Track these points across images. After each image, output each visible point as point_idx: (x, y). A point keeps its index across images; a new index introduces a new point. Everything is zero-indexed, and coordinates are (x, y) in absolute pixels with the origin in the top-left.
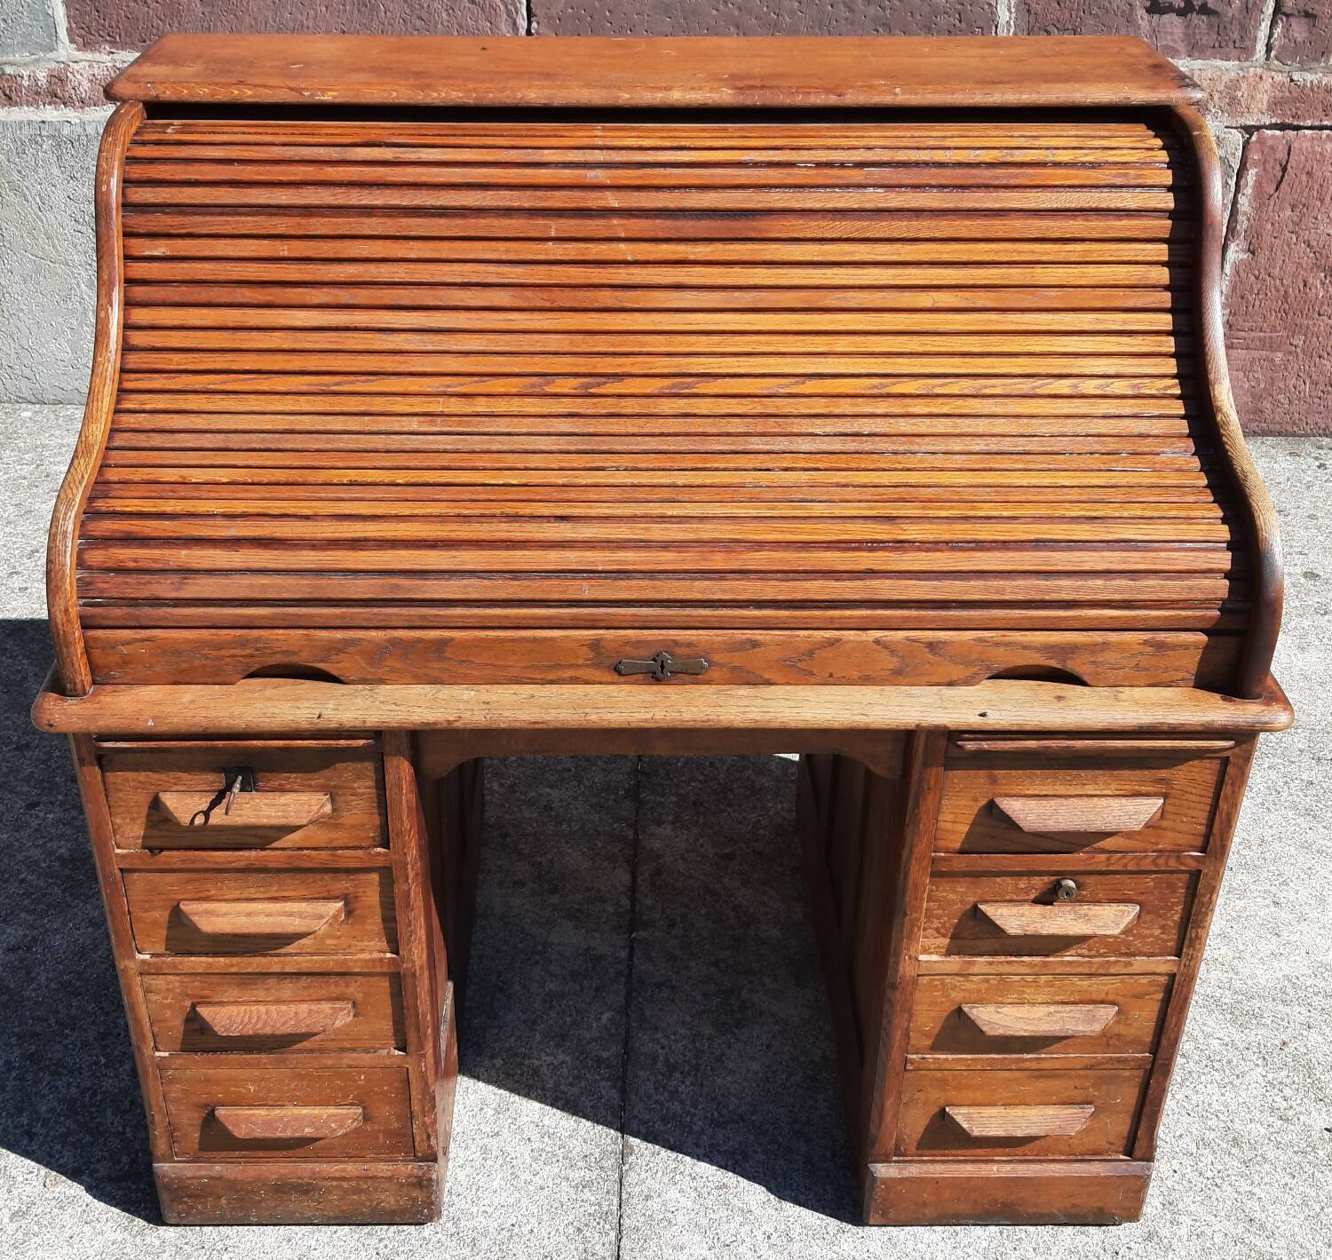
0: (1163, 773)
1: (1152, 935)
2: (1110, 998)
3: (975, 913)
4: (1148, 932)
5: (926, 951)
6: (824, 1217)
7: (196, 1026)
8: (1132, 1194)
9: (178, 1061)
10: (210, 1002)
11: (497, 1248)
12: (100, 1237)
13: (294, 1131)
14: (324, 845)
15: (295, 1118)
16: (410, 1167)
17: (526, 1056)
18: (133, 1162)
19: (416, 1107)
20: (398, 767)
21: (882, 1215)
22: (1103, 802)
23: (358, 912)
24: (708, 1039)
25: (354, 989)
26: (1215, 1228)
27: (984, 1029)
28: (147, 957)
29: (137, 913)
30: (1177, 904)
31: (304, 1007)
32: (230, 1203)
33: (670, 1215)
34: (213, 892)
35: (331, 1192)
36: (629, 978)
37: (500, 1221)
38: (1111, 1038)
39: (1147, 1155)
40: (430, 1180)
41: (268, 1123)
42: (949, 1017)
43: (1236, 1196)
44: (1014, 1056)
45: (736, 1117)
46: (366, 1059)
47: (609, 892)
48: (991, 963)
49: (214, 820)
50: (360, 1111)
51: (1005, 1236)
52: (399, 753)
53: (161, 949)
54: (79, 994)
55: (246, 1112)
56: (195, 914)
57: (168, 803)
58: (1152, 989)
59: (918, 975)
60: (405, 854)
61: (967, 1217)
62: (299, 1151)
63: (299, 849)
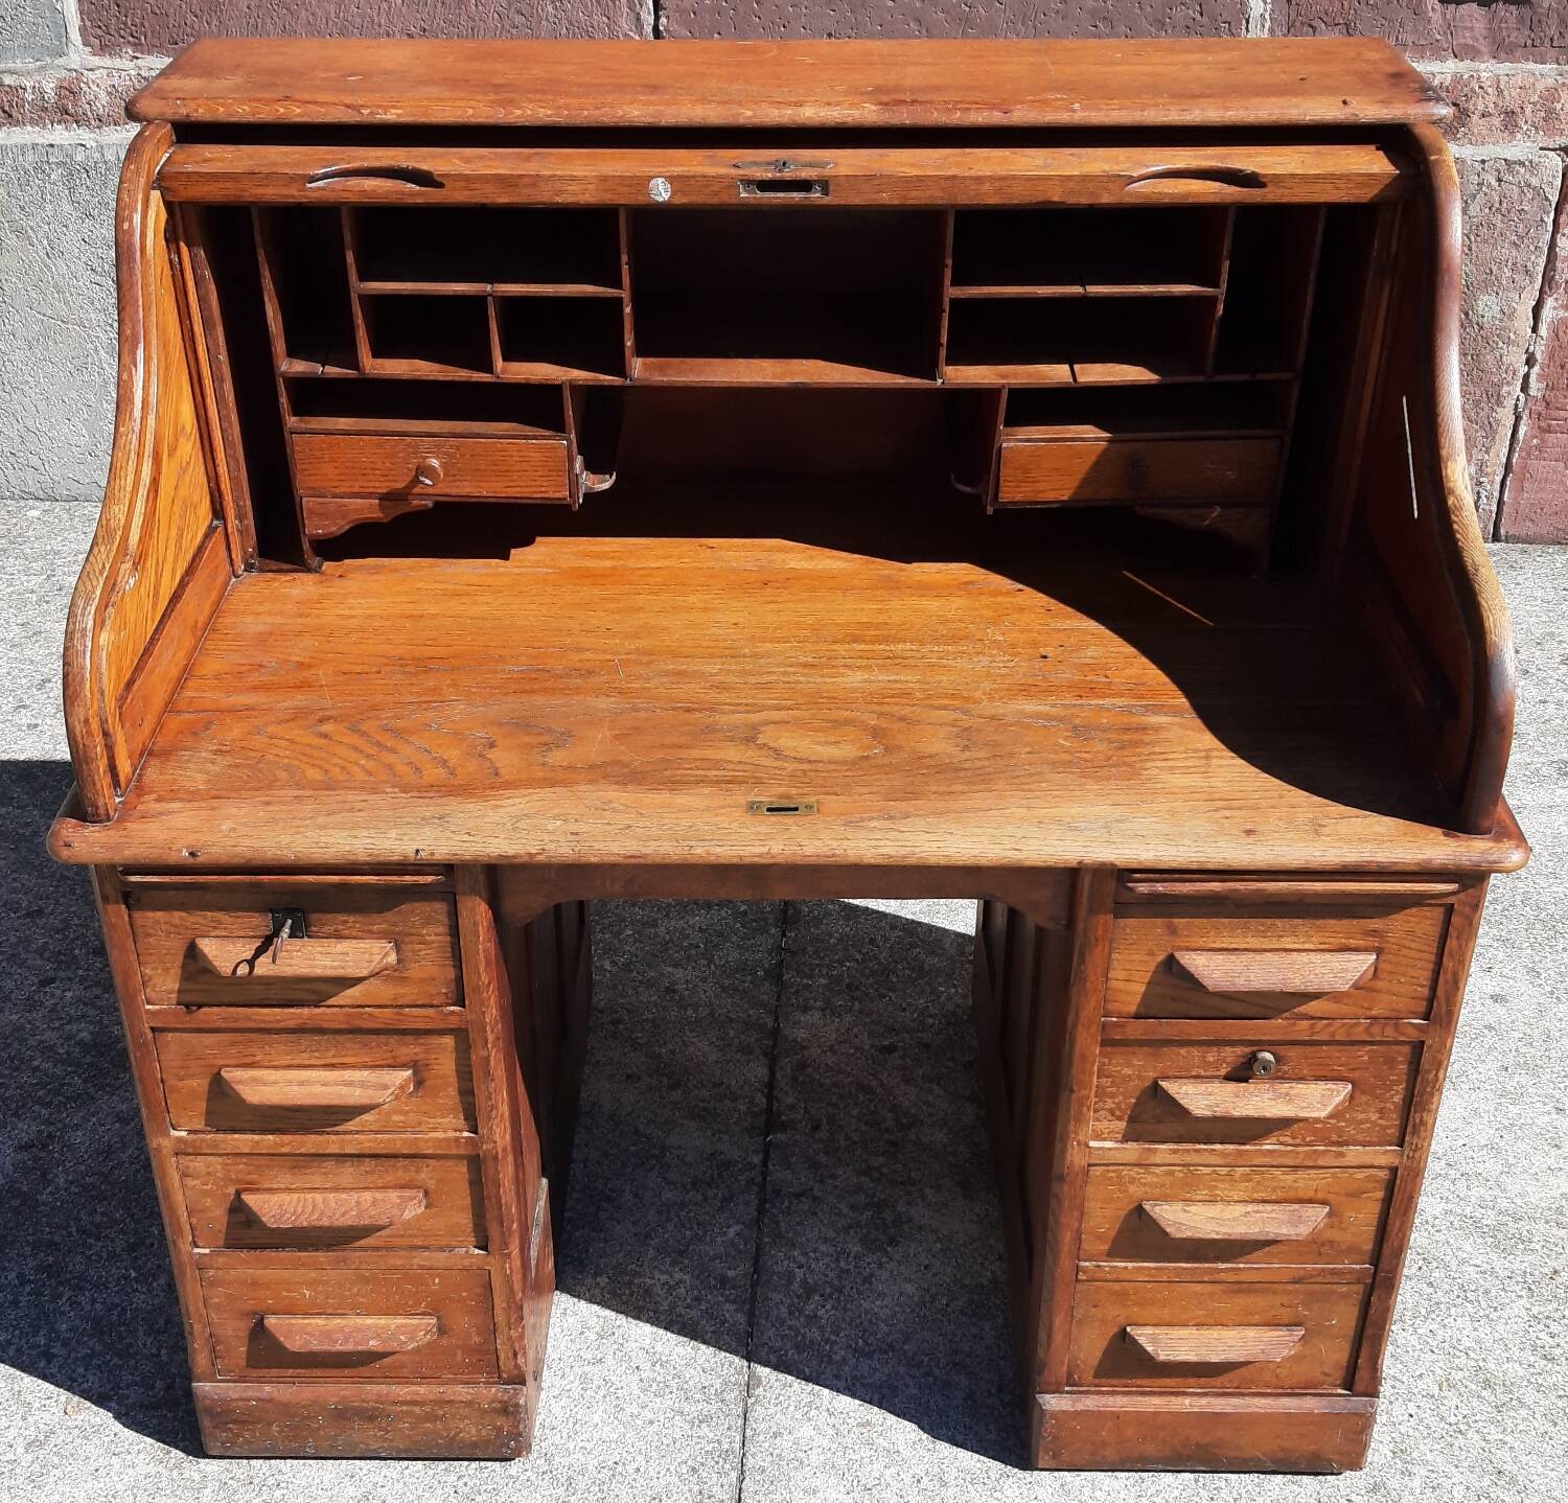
0: (1375, 924)
1: (1367, 1121)
2: (1320, 1196)
3: (1155, 1091)
4: (1363, 1116)
5: (1098, 1137)
6: (986, 1460)
7: (242, 1218)
8: (1351, 1436)
9: (220, 1260)
10: (258, 1189)
11: (597, 1489)
12: (130, 1471)
13: (356, 1343)
14: (389, 1003)
15: (358, 1329)
16: (493, 1390)
17: (636, 1274)
18: (169, 1387)
19: (500, 1318)
20: (473, 909)
21: (1054, 1457)
22: (1304, 957)
23: (428, 1083)
24: (855, 1258)
25: (426, 1174)
26: (1455, 1480)
27: (1168, 1230)
28: (184, 1134)
29: (171, 1081)
30: (1397, 1083)
31: (367, 1196)
32: (282, 1431)
33: (801, 1455)
34: (258, 1058)
35: (400, 1419)
36: (763, 1187)
37: (601, 1458)
38: (1323, 1245)
39: (1370, 1390)
40: (517, 1405)
41: (327, 1335)
42: (1128, 1217)
43: (1483, 1444)
44: (1206, 1265)
45: (885, 1347)
46: (440, 1259)
47: (742, 1088)
48: (1175, 1152)
49: (258, 971)
50: (434, 1321)
51: (1200, 1484)
52: (474, 892)
53: (200, 1124)
54: (105, 1199)
55: (299, 1321)
56: (240, 1082)
57: (206, 950)
58: (1370, 1186)
59: (1089, 1165)
60: (483, 1013)
61: (1157, 1461)
62: (364, 1371)
63: (358, 1006)
